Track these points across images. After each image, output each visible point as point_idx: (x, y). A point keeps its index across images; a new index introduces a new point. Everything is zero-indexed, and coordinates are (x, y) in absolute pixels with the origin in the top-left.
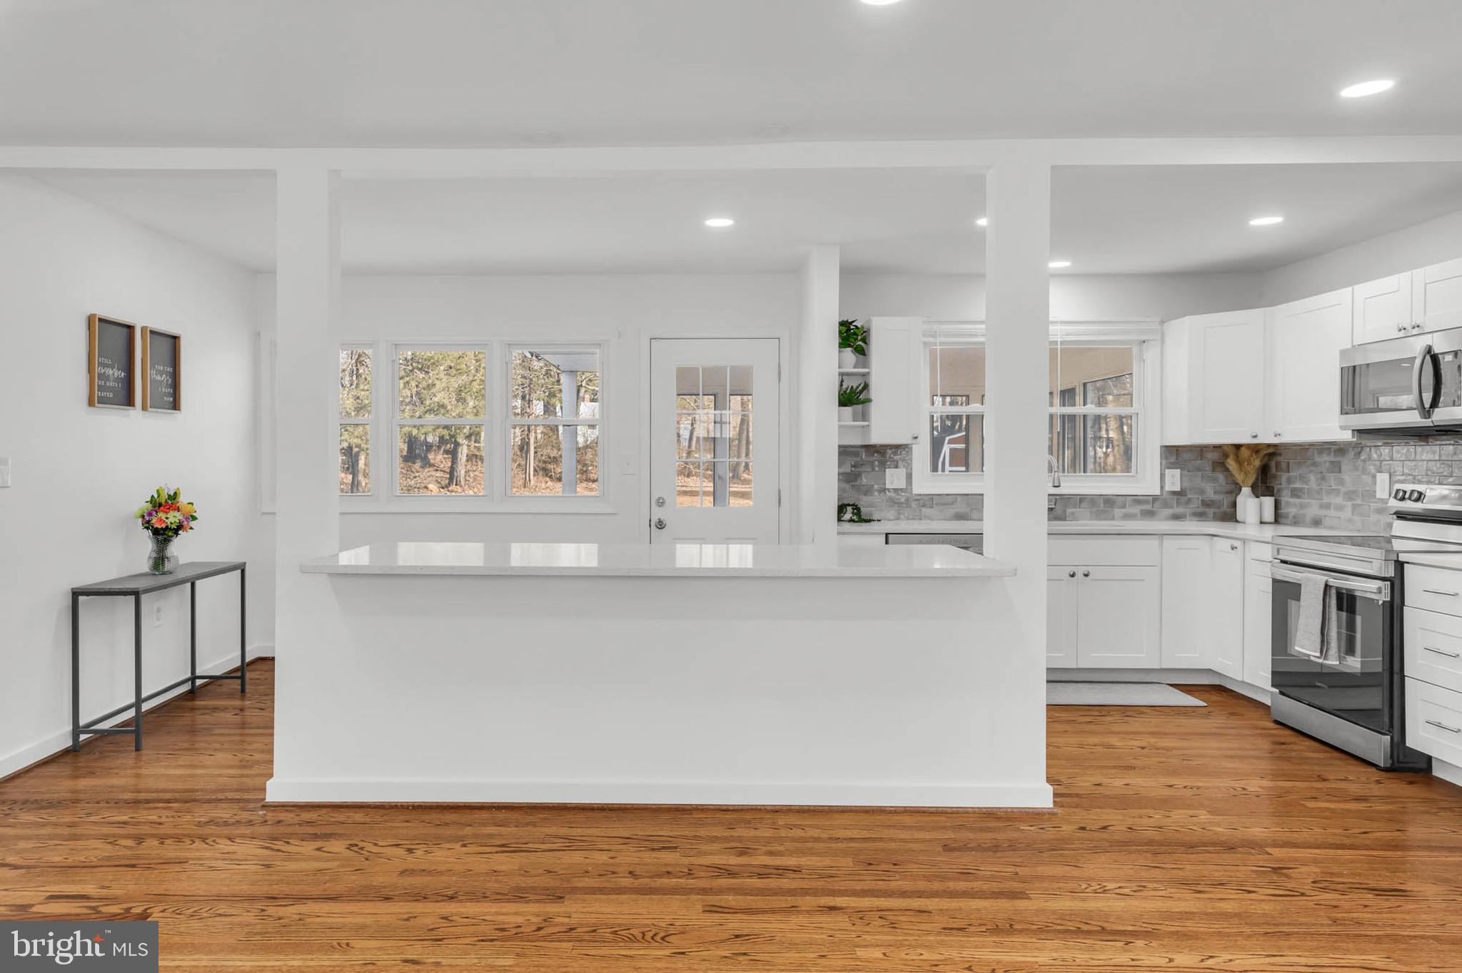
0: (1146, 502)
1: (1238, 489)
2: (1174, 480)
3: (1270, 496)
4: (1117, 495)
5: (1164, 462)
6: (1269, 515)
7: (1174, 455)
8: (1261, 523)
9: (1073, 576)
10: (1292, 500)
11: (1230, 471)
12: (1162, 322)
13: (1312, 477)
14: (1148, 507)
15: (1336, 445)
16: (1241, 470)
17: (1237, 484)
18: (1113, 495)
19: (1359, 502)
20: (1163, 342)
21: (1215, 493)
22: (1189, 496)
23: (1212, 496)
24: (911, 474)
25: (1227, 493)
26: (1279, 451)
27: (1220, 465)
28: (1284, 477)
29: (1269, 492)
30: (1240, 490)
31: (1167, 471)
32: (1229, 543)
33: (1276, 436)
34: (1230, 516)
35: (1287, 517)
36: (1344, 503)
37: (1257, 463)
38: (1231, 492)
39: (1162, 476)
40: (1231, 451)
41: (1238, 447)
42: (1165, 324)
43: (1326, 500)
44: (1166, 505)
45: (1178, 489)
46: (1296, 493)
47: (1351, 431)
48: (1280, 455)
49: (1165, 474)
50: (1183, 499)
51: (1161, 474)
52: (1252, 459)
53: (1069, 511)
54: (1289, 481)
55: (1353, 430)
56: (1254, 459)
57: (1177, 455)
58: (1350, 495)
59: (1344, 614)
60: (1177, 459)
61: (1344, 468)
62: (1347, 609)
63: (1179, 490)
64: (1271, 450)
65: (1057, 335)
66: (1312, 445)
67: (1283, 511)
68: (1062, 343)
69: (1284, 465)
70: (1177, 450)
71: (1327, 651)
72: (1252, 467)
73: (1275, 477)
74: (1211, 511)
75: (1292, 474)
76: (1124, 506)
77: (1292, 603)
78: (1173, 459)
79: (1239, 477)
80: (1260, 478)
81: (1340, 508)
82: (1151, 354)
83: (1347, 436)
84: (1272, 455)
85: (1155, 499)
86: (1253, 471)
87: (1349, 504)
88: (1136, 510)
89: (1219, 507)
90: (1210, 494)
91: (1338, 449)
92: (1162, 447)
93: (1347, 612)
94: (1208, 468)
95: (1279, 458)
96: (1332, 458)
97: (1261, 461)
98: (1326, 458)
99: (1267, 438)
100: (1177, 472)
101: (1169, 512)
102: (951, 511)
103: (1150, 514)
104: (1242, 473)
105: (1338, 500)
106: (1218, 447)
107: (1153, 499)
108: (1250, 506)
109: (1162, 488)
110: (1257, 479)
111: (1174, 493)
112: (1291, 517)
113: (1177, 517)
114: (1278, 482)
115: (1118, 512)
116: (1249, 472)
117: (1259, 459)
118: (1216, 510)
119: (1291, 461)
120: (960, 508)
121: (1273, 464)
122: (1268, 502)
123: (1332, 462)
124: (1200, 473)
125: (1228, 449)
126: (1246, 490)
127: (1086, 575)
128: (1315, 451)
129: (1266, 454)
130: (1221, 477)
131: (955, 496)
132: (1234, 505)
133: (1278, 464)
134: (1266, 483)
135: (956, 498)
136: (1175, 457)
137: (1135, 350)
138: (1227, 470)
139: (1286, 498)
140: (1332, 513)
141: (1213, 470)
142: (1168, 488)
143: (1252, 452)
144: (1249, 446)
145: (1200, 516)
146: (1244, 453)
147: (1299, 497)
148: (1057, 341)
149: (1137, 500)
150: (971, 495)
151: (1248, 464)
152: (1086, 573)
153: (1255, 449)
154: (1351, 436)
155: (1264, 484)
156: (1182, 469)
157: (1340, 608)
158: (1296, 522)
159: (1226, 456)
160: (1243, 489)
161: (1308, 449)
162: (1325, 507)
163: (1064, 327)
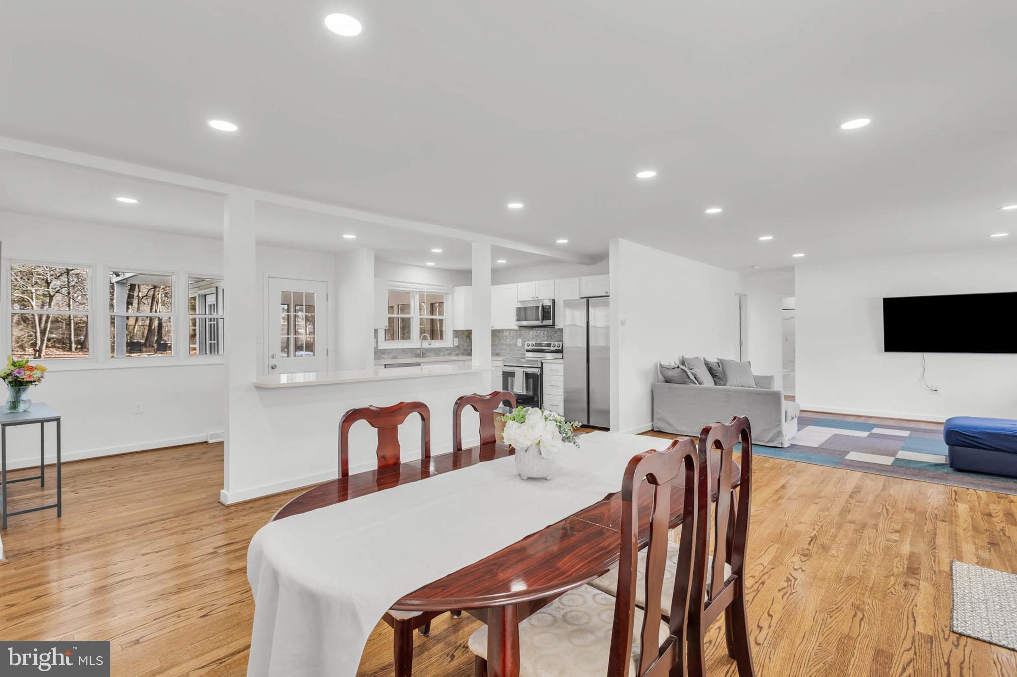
0: (449, 350)
2: (456, 342)
4: (442, 348)
5: (454, 336)
12: (453, 287)
13: (496, 340)
14: (449, 352)
18: (440, 348)
19: (512, 347)
20: (453, 294)
23: (466, 347)
25: (469, 346)
27: (468, 337)
31: (454, 339)
36: (507, 348)
39: (453, 341)
43: (501, 347)
44: (455, 351)
45: (457, 345)
47: (518, 327)
50: (459, 348)
53: (428, 354)
57: (457, 333)
58: (509, 345)
60: (457, 335)
65: (425, 289)
68: (426, 292)
74: (465, 352)
76: (443, 351)
81: (505, 349)
82: (450, 298)
85: (451, 349)
87: (509, 348)
88: (446, 353)
89: (468, 351)
92: (453, 330)
94: (465, 338)
100: (457, 339)
101: (454, 353)
102: (391, 355)
103: (450, 354)
105: (504, 347)
109: (453, 345)
111: (457, 346)
113: (457, 355)
115: (442, 354)
120: (394, 354)
124: (463, 339)
125: (470, 331)
128: (498, 332)
130: (468, 341)
135: (393, 350)
137: (445, 297)
138: (470, 338)
140: (503, 351)
142: (455, 345)
145: (463, 354)
149: (447, 349)
150: (398, 349)
159: (470, 334)
162: (501, 349)
163: (426, 286)
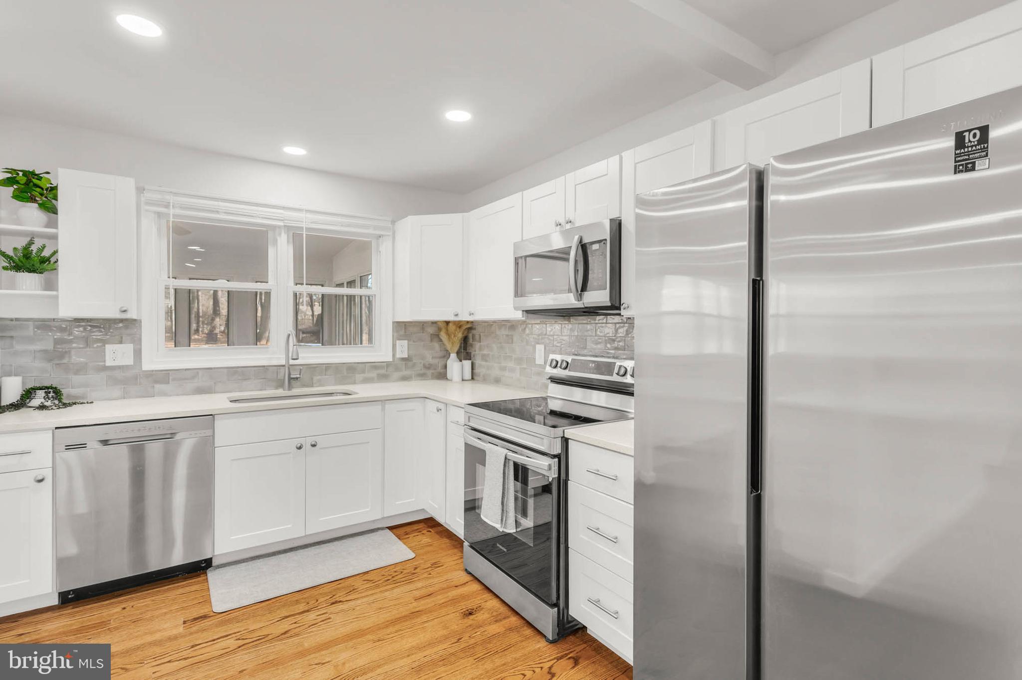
0: (382, 367)
1: (447, 355)
2: (403, 349)
3: (469, 360)
4: (358, 363)
5: (395, 334)
6: (468, 375)
7: (403, 329)
8: (463, 380)
9: (300, 448)
10: (483, 363)
11: (442, 341)
12: (393, 222)
13: (494, 346)
14: (383, 371)
15: (509, 322)
16: (450, 341)
17: (447, 351)
18: (355, 363)
19: (525, 366)
20: (394, 238)
21: (433, 358)
22: (414, 361)
23: (431, 360)
24: (140, 350)
25: (441, 357)
26: (474, 327)
27: (436, 336)
28: (477, 345)
29: (468, 357)
30: (450, 355)
31: (397, 341)
32: (435, 405)
33: (470, 315)
34: (442, 375)
35: (479, 376)
36: (515, 366)
37: (460, 335)
38: (444, 357)
39: (394, 346)
40: (443, 325)
41: (447, 323)
42: (396, 223)
43: (503, 364)
44: (397, 369)
46: (485, 358)
47: (521, 312)
48: (475, 329)
49: (396, 344)
50: (410, 364)
51: (393, 344)
52: (457, 333)
53: (316, 378)
54: (480, 349)
55: (523, 311)
56: (458, 332)
57: (405, 328)
58: (519, 361)
59: (519, 484)
60: (405, 332)
61: (515, 339)
62: (522, 481)
63: (407, 356)
64: (469, 326)
65: (303, 222)
66: (495, 322)
67: (476, 371)
68: (308, 229)
69: (477, 337)
70: (405, 325)
71: (506, 520)
72: (456, 338)
73: (472, 345)
74: (429, 372)
75: (481, 343)
76: (363, 372)
77: (479, 467)
78: (402, 333)
79: (448, 346)
80: (463, 345)
81: (512, 370)
82: (385, 246)
83: (519, 315)
84: (470, 329)
85: (388, 364)
86: (458, 341)
87: (518, 367)
88: (373, 374)
89: (435, 369)
90: (430, 360)
91: (511, 325)
92: (393, 322)
93: (522, 483)
94: (427, 339)
95: (474, 332)
96: (507, 332)
97: (463, 334)
98: (504, 332)
99: (464, 317)
100: (405, 342)
101: (396, 375)
103: (384, 378)
104: (451, 343)
105: (511, 364)
106: (434, 323)
107: (387, 364)
108: (456, 367)
109: (394, 355)
110: (460, 347)
111: (403, 359)
112: (481, 376)
113: (405, 378)
114: (473, 350)
115: (359, 377)
116: (454, 342)
117: (461, 332)
118: (433, 371)
119: (481, 334)
121: (470, 335)
122: (467, 364)
123: (507, 335)
124: (422, 343)
125: (441, 324)
126: (453, 356)
127: (314, 446)
128: (497, 327)
129: (466, 328)
130: (436, 345)
131: (196, 371)
132: (445, 367)
133: (473, 336)
134: (466, 350)
135: (198, 373)
136: (404, 331)
137: (373, 242)
138: (441, 340)
139: (478, 362)
140: (507, 374)
141: (432, 340)
142: (398, 355)
143: (457, 326)
144: (455, 322)
145: (422, 376)
146: (452, 327)
147: (486, 361)
148: (303, 228)
149: (374, 366)
150: (214, 368)
151: (454, 336)
152: (313, 443)
153: (459, 325)
154: (521, 317)
155: (465, 351)
156: (408, 340)
157: (516, 478)
158: (485, 380)
159: (440, 329)
160: (451, 354)
161: (492, 325)
162: (503, 369)
163: (309, 216)
